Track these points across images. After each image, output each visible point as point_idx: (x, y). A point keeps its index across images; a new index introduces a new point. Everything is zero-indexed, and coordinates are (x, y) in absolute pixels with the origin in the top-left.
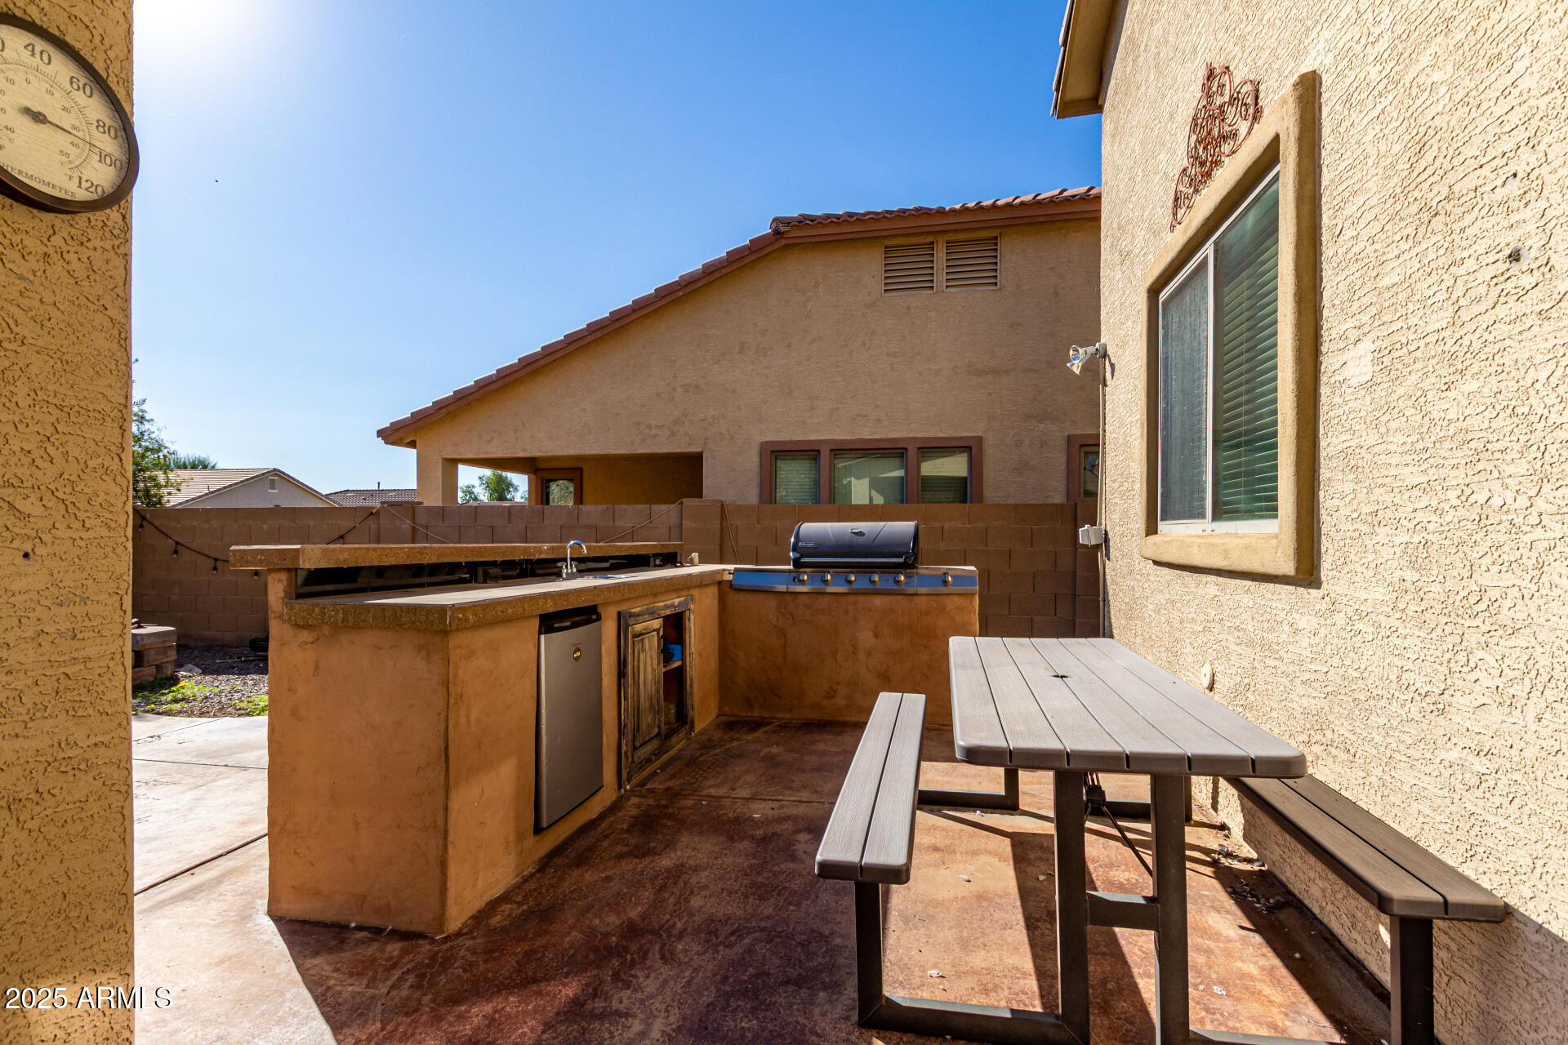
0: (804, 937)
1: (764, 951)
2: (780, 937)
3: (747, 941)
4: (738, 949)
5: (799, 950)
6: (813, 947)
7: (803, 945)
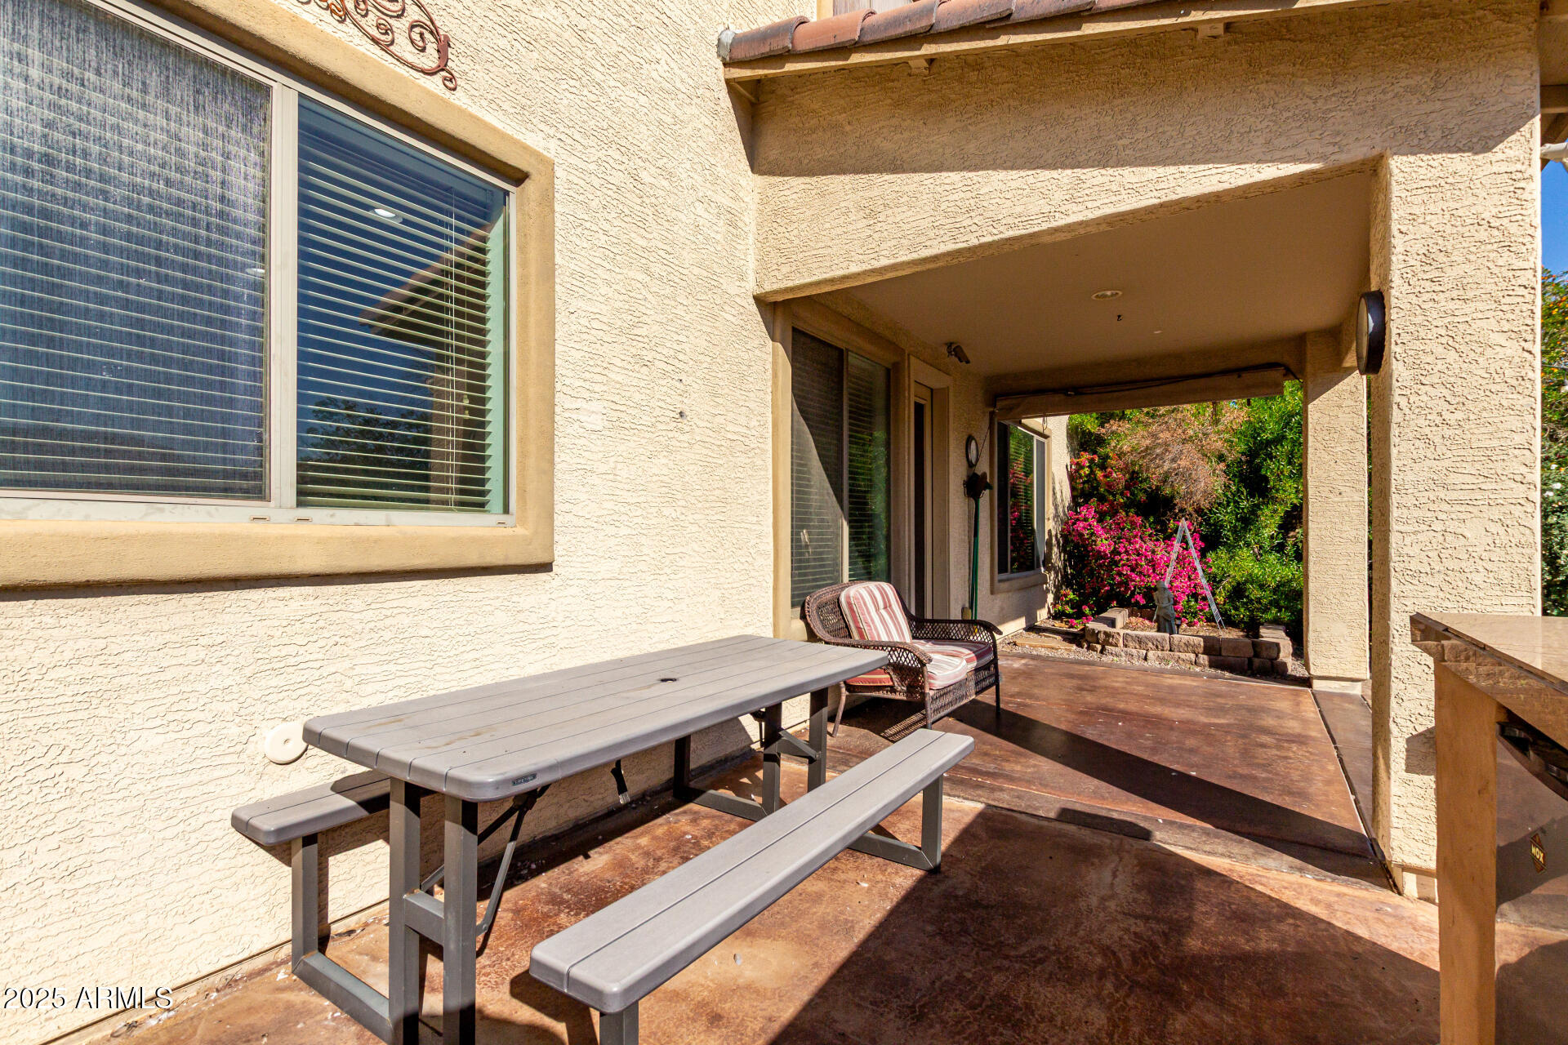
0: (963, 939)
1: (1007, 936)
2: (988, 945)
3: (1024, 949)
4: (1034, 943)
5: (972, 929)
6: (956, 928)
7: (966, 932)
